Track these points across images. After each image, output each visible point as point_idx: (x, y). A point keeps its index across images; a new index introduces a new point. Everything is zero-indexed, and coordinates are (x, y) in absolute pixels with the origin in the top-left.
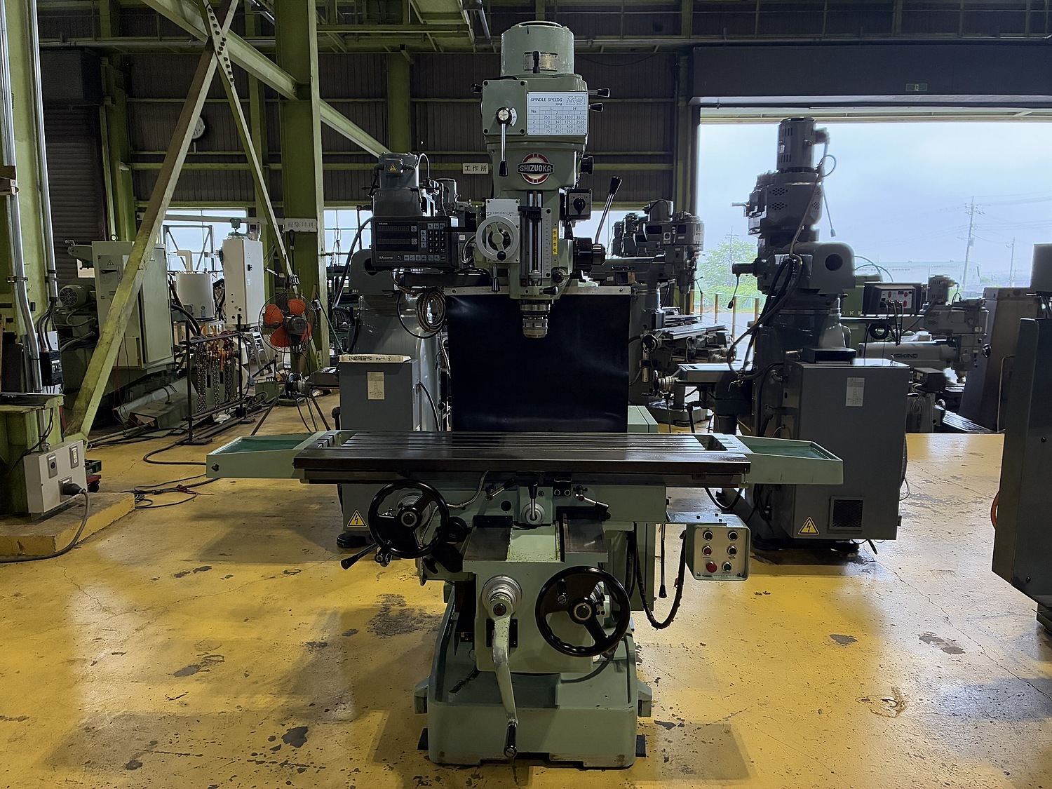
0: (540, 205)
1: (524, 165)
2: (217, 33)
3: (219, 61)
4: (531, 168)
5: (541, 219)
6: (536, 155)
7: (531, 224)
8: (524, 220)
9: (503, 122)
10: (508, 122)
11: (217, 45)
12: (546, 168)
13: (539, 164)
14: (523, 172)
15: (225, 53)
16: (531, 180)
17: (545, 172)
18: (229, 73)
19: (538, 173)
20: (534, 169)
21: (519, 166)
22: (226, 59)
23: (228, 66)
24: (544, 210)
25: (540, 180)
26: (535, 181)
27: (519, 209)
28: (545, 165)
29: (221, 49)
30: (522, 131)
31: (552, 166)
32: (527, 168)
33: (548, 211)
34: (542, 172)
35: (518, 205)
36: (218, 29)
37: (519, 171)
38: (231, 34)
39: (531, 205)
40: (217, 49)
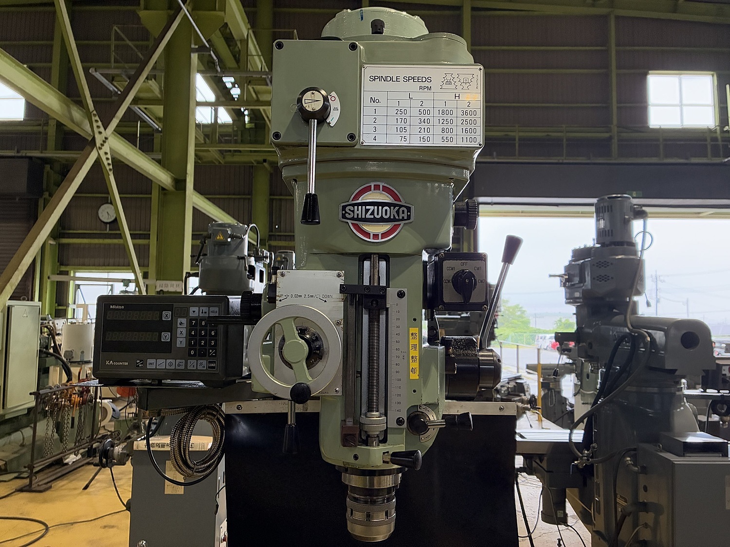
0: (383, 283)
1: (353, 205)
2: (100, 133)
3: (99, 154)
4: (367, 211)
5: (387, 310)
6: (377, 187)
7: (366, 318)
8: (352, 310)
9: (313, 115)
10: (322, 116)
11: (98, 142)
12: (398, 212)
13: (383, 204)
14: (353, 219)
15: (106, 148)
16: (367, 234)
17: (394, 220)
18: (109, 164)
19: (382, 220)
20: (372, 213)
21: (344, 208)
22: (106, 153)
23: (107, 159)
24: (392, 293)
25: (384, 235)
26: (376, 236)
27: (343, 289)
28: (395, 205)
29: (102, 145)
30: (352, 137)
31: (409, 209)
32: (359, 211)
33: (401, 295)
34: (388, 220)
35: (341, 281)
36: (102, 129)
37: (344, 216)
38: (115, 135)
39: (366, 282)
40: (98, 145)
